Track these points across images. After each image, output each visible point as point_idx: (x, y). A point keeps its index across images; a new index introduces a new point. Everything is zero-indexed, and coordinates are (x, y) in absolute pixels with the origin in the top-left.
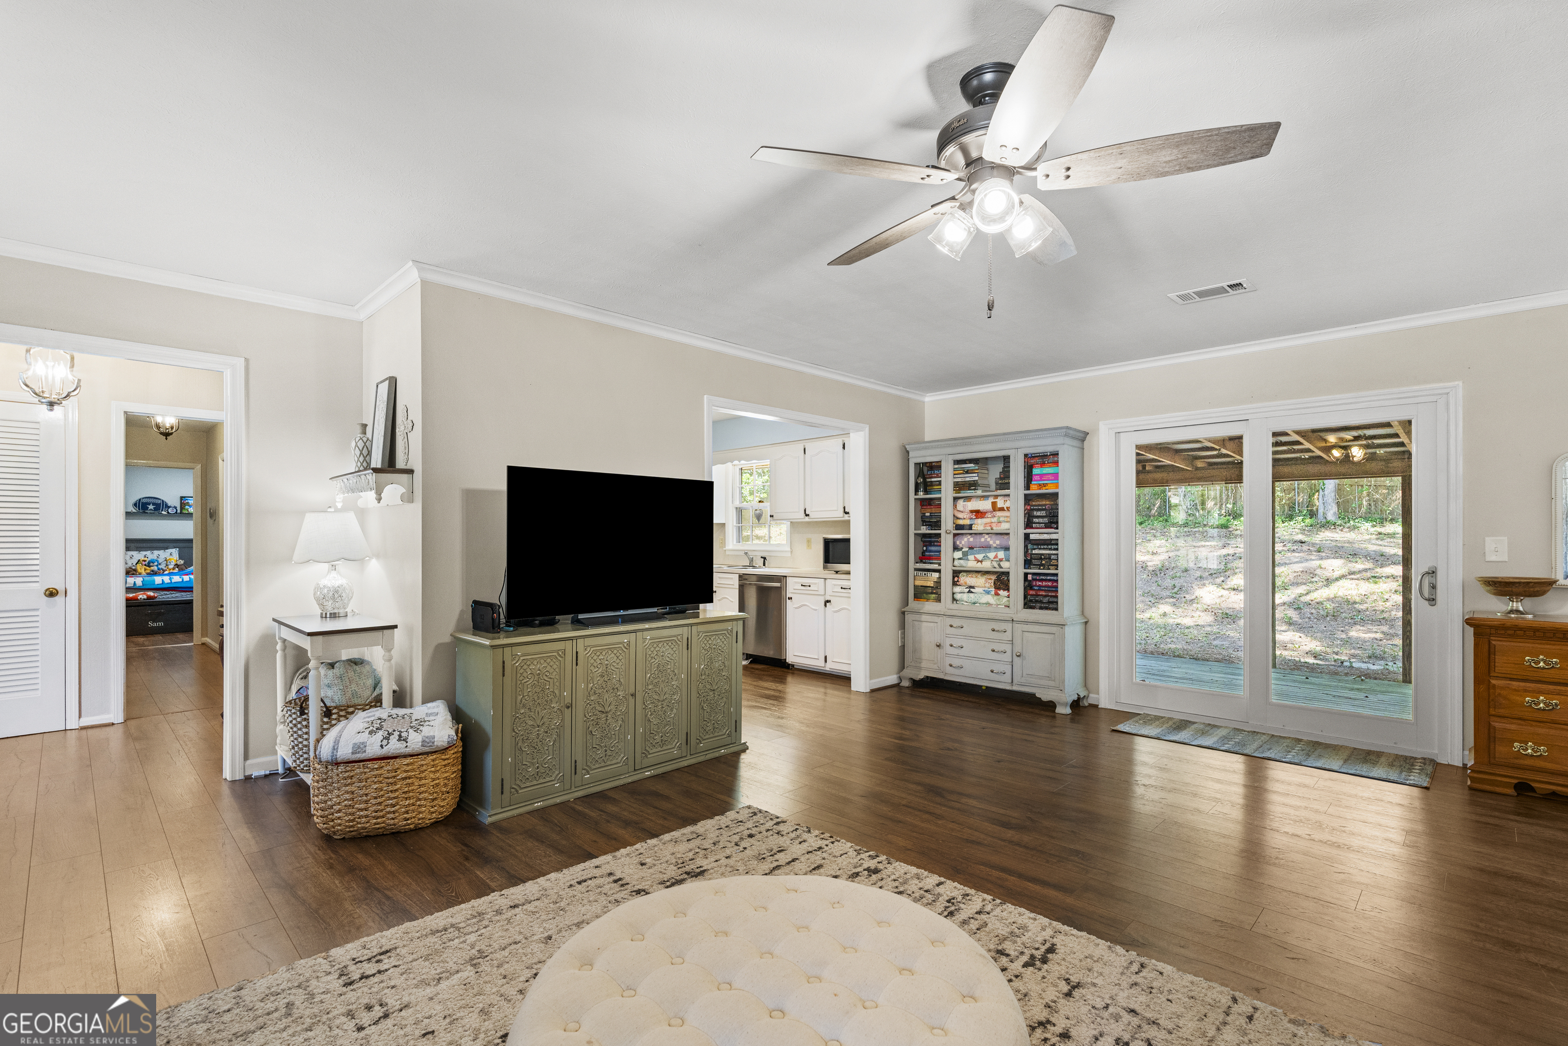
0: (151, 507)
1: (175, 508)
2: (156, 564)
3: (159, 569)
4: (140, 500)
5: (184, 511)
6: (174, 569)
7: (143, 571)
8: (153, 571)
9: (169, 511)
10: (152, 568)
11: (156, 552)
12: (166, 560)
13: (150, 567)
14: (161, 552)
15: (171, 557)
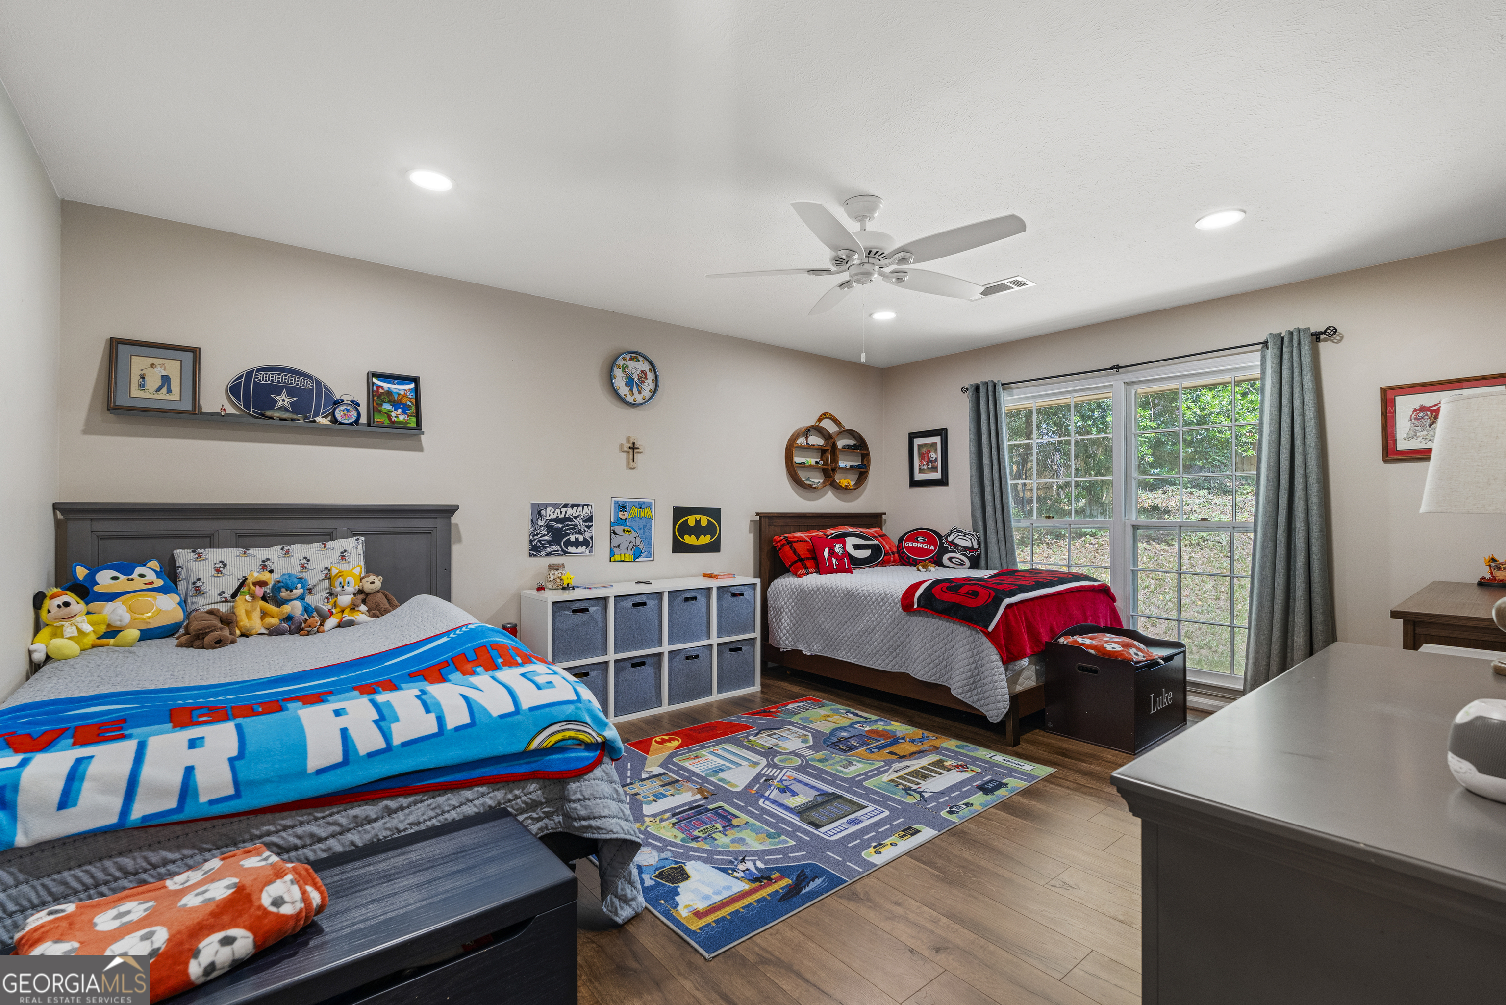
0: (284, 400)
1: (355, 404)
2: (298, 592)
3: (307, 609)
4: (249, 374)
5: (378, 418)
6: (353, 608)
7: (255, 623)
8: (289, 618)
9: (339, 415)
10: (287, 609)
11: (299, 551)
12: (328, 577)
13: (280, 603)
14: (312, 550)
15: (343, 567)
